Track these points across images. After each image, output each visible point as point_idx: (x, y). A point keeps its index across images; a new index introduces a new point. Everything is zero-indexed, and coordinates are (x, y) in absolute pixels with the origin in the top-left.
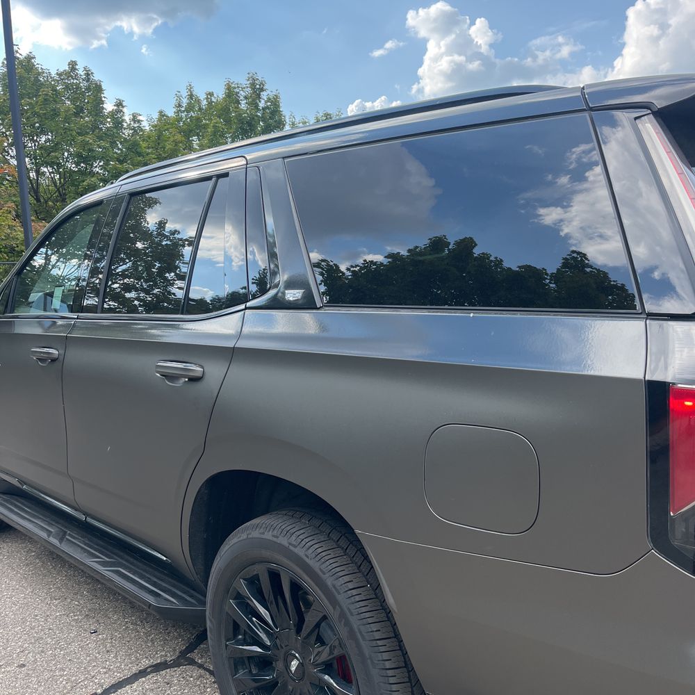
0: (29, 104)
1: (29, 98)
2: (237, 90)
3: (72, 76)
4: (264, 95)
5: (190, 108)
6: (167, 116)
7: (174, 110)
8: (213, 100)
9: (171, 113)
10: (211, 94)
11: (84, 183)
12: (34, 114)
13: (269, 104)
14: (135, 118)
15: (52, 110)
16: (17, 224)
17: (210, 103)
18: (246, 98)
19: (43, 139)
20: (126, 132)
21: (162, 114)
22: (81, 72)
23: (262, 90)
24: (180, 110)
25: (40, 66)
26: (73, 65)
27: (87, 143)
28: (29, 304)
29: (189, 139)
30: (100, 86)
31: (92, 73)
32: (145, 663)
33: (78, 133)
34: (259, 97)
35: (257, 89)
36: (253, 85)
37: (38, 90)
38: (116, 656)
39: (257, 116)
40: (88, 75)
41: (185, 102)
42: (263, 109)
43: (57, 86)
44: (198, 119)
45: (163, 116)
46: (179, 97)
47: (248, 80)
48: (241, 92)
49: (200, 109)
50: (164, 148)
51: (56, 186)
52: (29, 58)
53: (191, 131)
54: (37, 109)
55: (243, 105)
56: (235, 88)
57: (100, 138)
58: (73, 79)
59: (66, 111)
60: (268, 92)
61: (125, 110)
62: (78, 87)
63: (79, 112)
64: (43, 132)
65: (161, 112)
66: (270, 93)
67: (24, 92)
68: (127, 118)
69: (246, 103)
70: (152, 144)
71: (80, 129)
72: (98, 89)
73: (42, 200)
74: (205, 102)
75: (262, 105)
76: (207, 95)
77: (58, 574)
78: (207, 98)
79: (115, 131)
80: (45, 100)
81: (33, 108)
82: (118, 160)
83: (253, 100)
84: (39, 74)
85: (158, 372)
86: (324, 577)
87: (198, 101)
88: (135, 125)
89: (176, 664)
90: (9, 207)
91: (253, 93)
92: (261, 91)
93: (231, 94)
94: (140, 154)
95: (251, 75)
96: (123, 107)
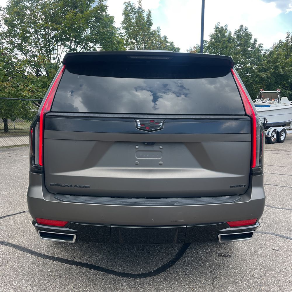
3: (240, 31)
21: (280, 42)
26: (242, 27)
31: (248, 29)
46: (288, 34)
68: (258, 45)
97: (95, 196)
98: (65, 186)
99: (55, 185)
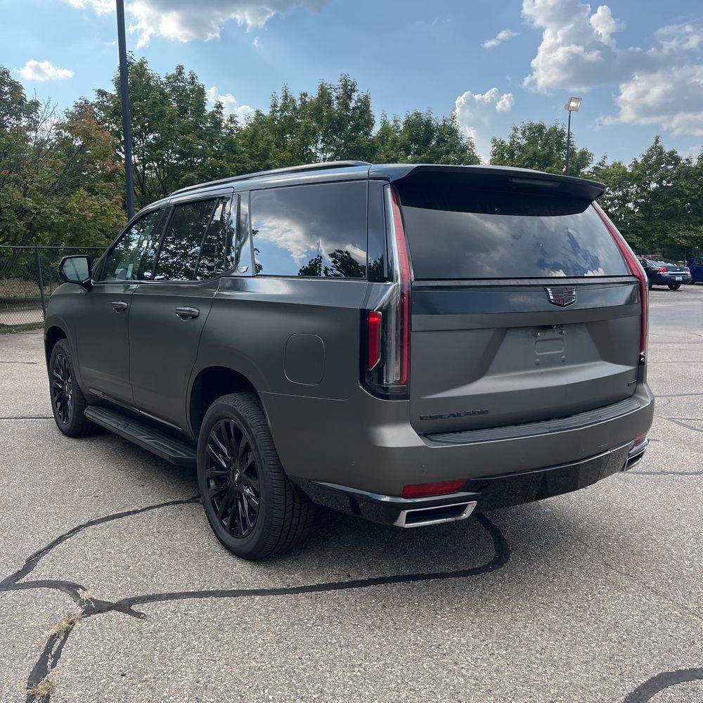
0: (141, 106)
1: (140, 101)
2: (329, 91)
3: (178, 80)
4: (355, 96)
5: (285, 107)
6: (263, 116)
7: (270, 110)
8: (307, 100)
9: (266, 112)
10: (305, 95)
11: (183, 178)
12: (145, 115)
13: (359, 104)
14: (232, 120)
15: (159, 112)
16: (123, 213)
17: (304, 103)
18: (337, 98)
19: (151, 137)
20: (223, 131)
21: (258, 114)
22: (187, 75)
23: (353, 91)
24: (275, 110)
25: (150, 72)
26: (180, 70)
27: (188, 141)
28: (115, 276)
29: (283, 136)
30: (203, 90)
31: (197, 77)
32: (169, 500)
33: (180, 132)
34: (350, 97)
35: (348, 91)
36: (345, 86)
37: (148, 94)
38: (153, 497)
39: (347, 115)
40: (193, 78)
41: (280, 102)
42: (353, 109)
43: (166, 89)
44: (291, 119)
45: (260, 115)
46: (275, 99)
47: (341, 81)
48: (334, 93)
49: (295, 108)
50: (258, 147)
51: (160, 179)
52: (142, 64)
53: (284, 130)
54: (146, 111)
55: (335, 106)
56: (328, 89)
57: (200, 137)
58: (180, 82)
59: (171, 113)
60: (359, 93)
61: (223, 111)
62: (184, 89)
63: (183, 111)
64: (151, 131)
65: (258, 112)
66: (360, 93)
67: (136, 95)
68: (226, 118)
69: (338, 103)
70: (247, 143)
71: (183, 129)
72: (201, 92)
73: (147, 192)
74: (298, 103)
75: (352, 105)
76: (301, 95)
77: (125, 459)
78: (301, 99)
79: (213, 130)
80: (154, 103)
81: (143, 110)
82: (215, 157)
83: (344, 100)
84: (150, 78)
85: (177, 313)
86: (246, 420)
87: (293, 101)
88: (232, 126)
89: (188, 502)
90: (117, 199)
91: (344, 94)
92: (351, 92)
93: (324, 93)
94: (234, 152)
95: (343, 76)
96: (222, 108)
97: (491, 428)
98: (449, 417)
99: (431, 416)
